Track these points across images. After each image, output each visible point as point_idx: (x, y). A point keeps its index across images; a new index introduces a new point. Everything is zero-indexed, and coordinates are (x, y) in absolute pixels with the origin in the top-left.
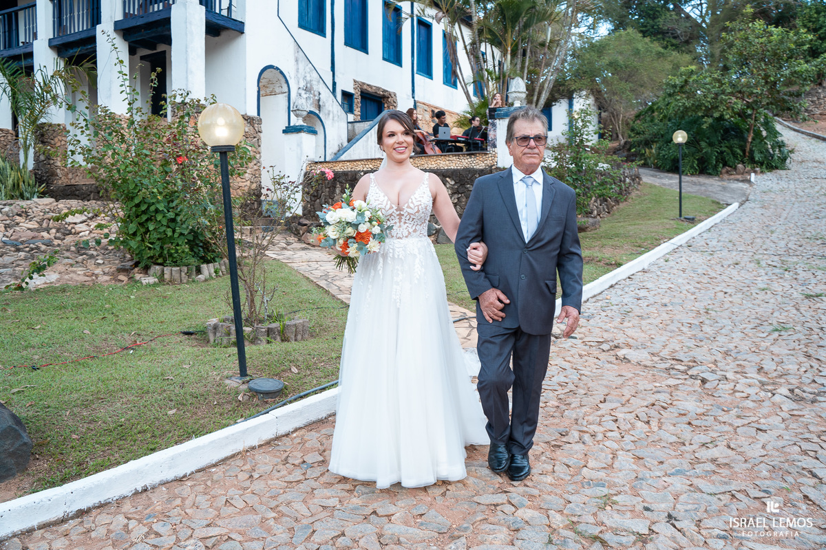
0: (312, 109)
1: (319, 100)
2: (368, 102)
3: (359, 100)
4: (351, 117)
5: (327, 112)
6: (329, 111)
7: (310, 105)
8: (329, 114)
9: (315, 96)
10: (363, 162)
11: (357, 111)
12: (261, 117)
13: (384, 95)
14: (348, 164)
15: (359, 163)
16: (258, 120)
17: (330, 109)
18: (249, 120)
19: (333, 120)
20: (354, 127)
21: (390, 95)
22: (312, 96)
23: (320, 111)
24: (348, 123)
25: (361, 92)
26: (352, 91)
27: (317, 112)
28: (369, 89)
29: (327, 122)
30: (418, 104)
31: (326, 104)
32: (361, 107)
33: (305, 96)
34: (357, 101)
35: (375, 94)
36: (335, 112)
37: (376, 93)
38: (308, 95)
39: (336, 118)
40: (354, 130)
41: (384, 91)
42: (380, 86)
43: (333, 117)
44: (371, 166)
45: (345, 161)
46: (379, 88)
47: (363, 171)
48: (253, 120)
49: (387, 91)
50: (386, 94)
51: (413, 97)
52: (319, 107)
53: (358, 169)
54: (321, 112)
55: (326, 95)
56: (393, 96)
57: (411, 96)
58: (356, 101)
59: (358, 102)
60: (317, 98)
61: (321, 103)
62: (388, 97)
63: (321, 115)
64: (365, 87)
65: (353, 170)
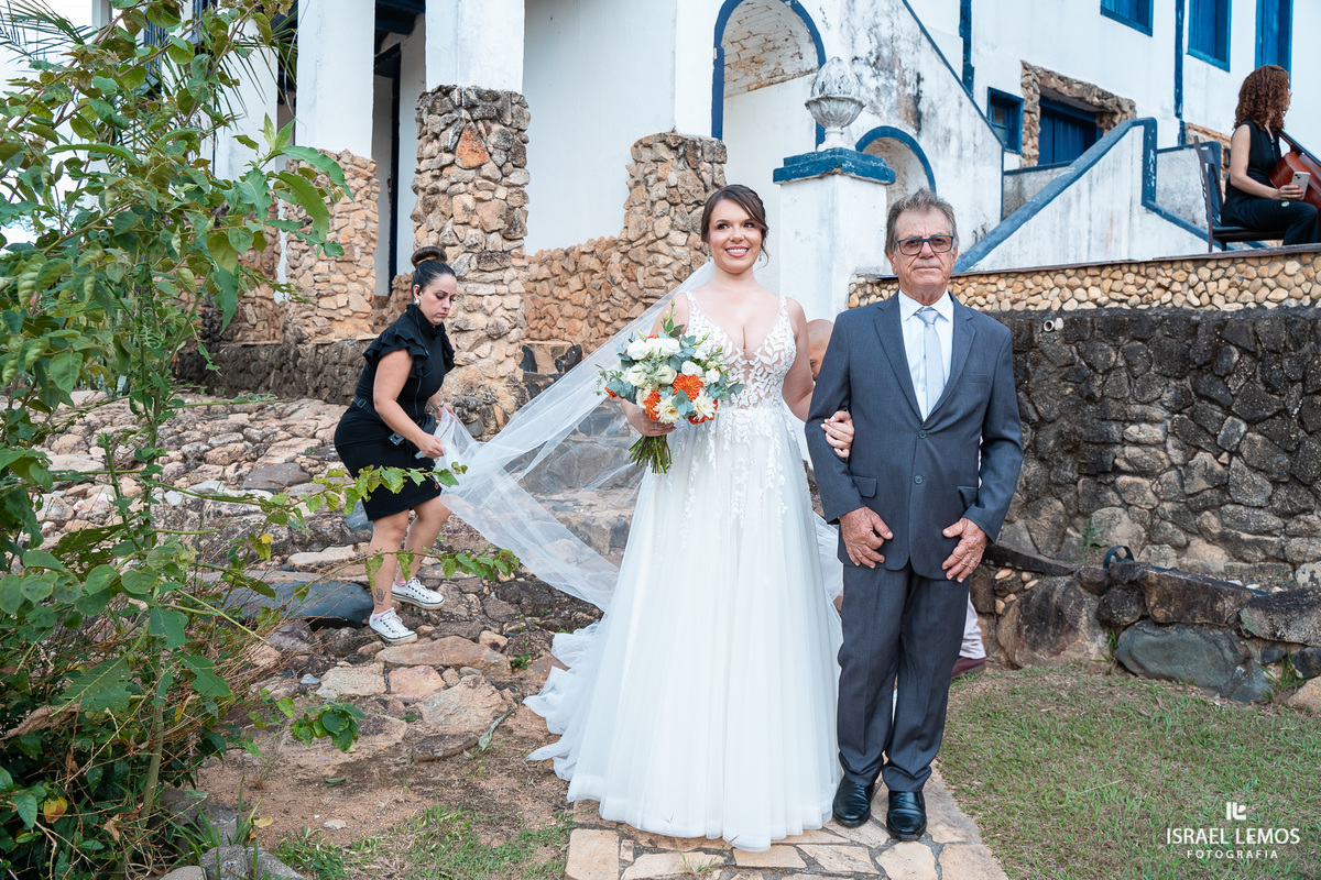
0: (896, 123)
1: (917, 98)
2: (1060, 127)
3: (1036, 117)
4: (1013, 161)
5: (940, 133)
6: (949, 132)
7: (890, 111)
8: (947, 140)
9: (905, 84)
10: (1061, 279)
11: (1031, 146)
12: (725, 141)
13: (1102, 106)
14: (1002, 284)
15: (1048, 282)
16: (712, 150)
17: (953, 124)
18: (684, 148)
19: (960, 157)
20: (1020, 184)
21: (1119, 106)
22: (895, 83)
23: (919, 129)
24: (1005, 173)
25: (1043, 99)
26: (1018, 92)
27: (911, 132)
28: (1065, 90)
29: (941, 163)
30: (1191, 133)
31: (941, 112)
32: (1041, 136)
33: (873, 83)
34: (1031, 118)
35: (1081, 106)
36: (967, 136)
37: (1081, 99)
38: (882, 81)
39: (967, 153)
40: (1020, 193)
41: (1105, 95)
42: (1092, 83)
43: (961, 150)
44: (1095, 293)
45: (989, 275)
46: (1090, 88)
47: (1061, 312)
48: (695, 148)
49: (1112, 96)
50: (1109, 103)
51: (1178, 115)
52: (918, 118)
53: (1043, 306)
54: (924, 132)
55: (940, 88)
56: (1126, 108)
57: (1173, 112)
58: (1027, 118)
59: (1032, 122)
60: (910, 90)
61: (923, 107)
62: (1115, 113)
63: (922, 143)
64: (1053, 83)
65: (1019, 307)
